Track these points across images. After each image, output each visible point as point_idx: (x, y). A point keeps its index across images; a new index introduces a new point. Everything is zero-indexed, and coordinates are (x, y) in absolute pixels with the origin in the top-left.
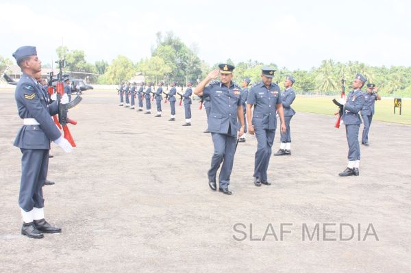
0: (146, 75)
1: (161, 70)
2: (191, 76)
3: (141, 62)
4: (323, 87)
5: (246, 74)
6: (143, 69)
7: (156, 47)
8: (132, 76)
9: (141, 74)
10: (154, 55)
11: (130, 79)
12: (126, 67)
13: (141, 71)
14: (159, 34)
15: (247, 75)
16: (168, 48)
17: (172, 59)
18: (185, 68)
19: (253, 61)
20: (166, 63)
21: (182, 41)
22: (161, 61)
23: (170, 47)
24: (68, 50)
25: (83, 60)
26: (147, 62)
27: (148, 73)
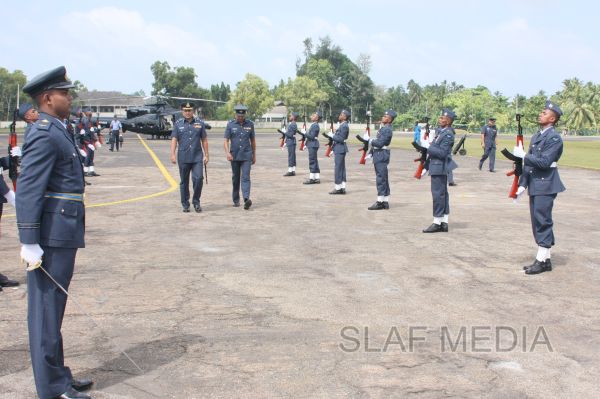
0: (289, 105)
1: (312, 97)
2: (358, 107)
3: (282, 85)
4: (573, 122)
5: (447, 102)
6: (285, 96)
7: (303, 62)
8: (269, 106)
9: (282, 104)
10: (301, 73)
11: (265, 111)
12: (259, 93)
13: (282, 99)
14: (307, 42)
15: (450, 103)
16: (324, 63)
17: (330, 80)
18: (348, 94)
19: (449, 83)
20: (319, 87)
21: (343, 53)
22: (312, 83)
23: (326, 61)
24: (169, 68)
25: (193, 82)
26: (290, 85)
27: (293, 101)
